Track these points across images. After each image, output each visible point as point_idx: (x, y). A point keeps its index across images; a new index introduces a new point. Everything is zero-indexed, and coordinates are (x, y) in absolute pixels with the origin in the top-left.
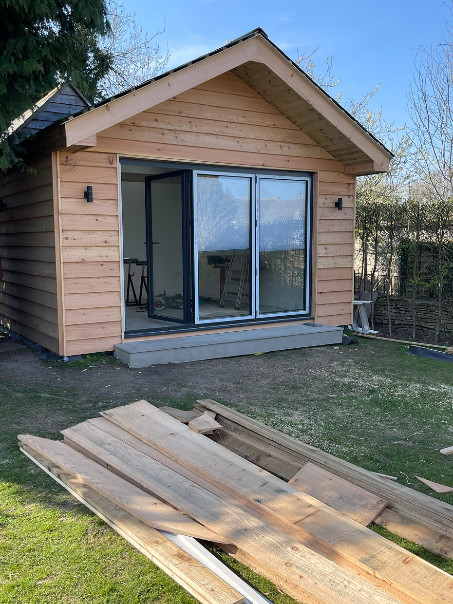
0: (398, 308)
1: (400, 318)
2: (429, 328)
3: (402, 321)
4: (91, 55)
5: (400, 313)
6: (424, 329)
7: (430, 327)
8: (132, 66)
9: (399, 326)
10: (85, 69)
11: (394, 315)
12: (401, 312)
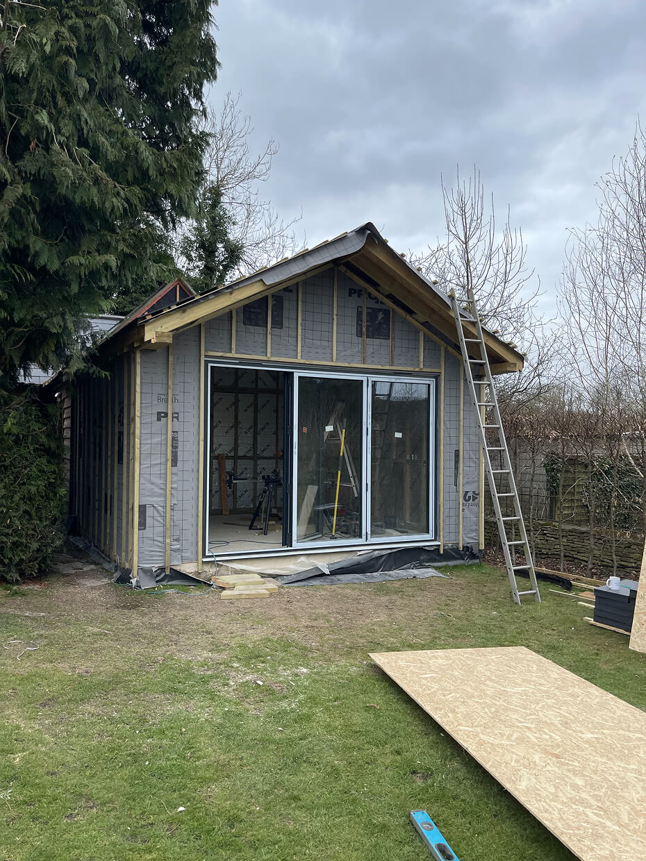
0: (545, 534)
1: (548, 547)
2: (582, 560)
3: (550, 549)
4: (220, 245)
5: (547, 540)
6: (576, 561)
7: (583, 558)
8: (266, 256)
9: (546, 556)
10: (214, 261)
11: (539, 542)
12: (548, 538)
